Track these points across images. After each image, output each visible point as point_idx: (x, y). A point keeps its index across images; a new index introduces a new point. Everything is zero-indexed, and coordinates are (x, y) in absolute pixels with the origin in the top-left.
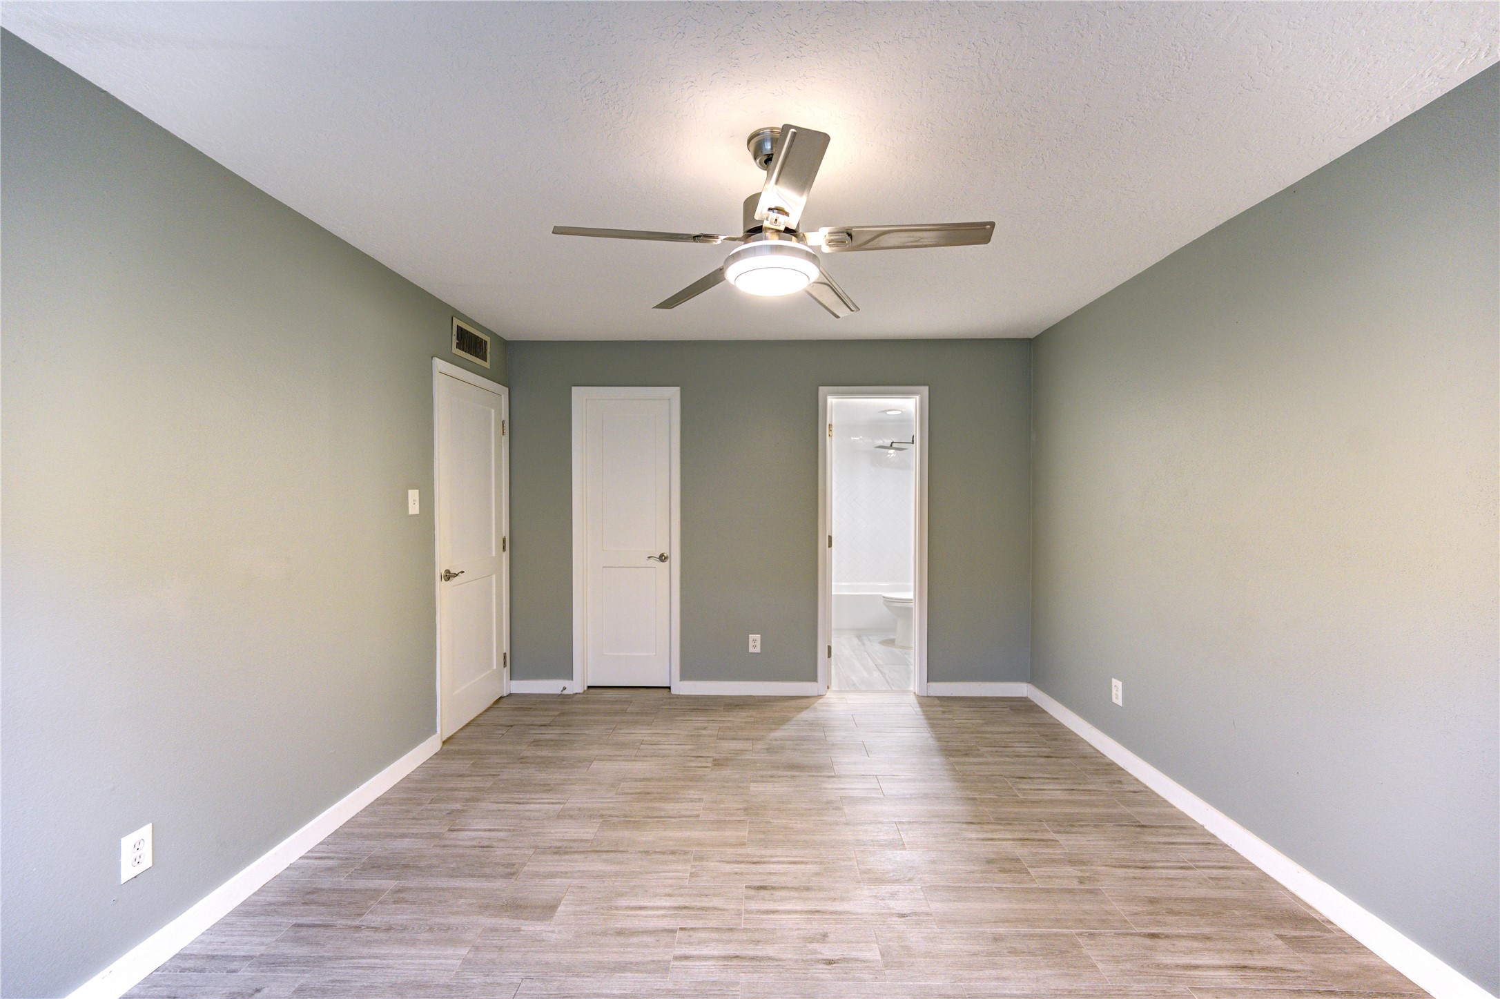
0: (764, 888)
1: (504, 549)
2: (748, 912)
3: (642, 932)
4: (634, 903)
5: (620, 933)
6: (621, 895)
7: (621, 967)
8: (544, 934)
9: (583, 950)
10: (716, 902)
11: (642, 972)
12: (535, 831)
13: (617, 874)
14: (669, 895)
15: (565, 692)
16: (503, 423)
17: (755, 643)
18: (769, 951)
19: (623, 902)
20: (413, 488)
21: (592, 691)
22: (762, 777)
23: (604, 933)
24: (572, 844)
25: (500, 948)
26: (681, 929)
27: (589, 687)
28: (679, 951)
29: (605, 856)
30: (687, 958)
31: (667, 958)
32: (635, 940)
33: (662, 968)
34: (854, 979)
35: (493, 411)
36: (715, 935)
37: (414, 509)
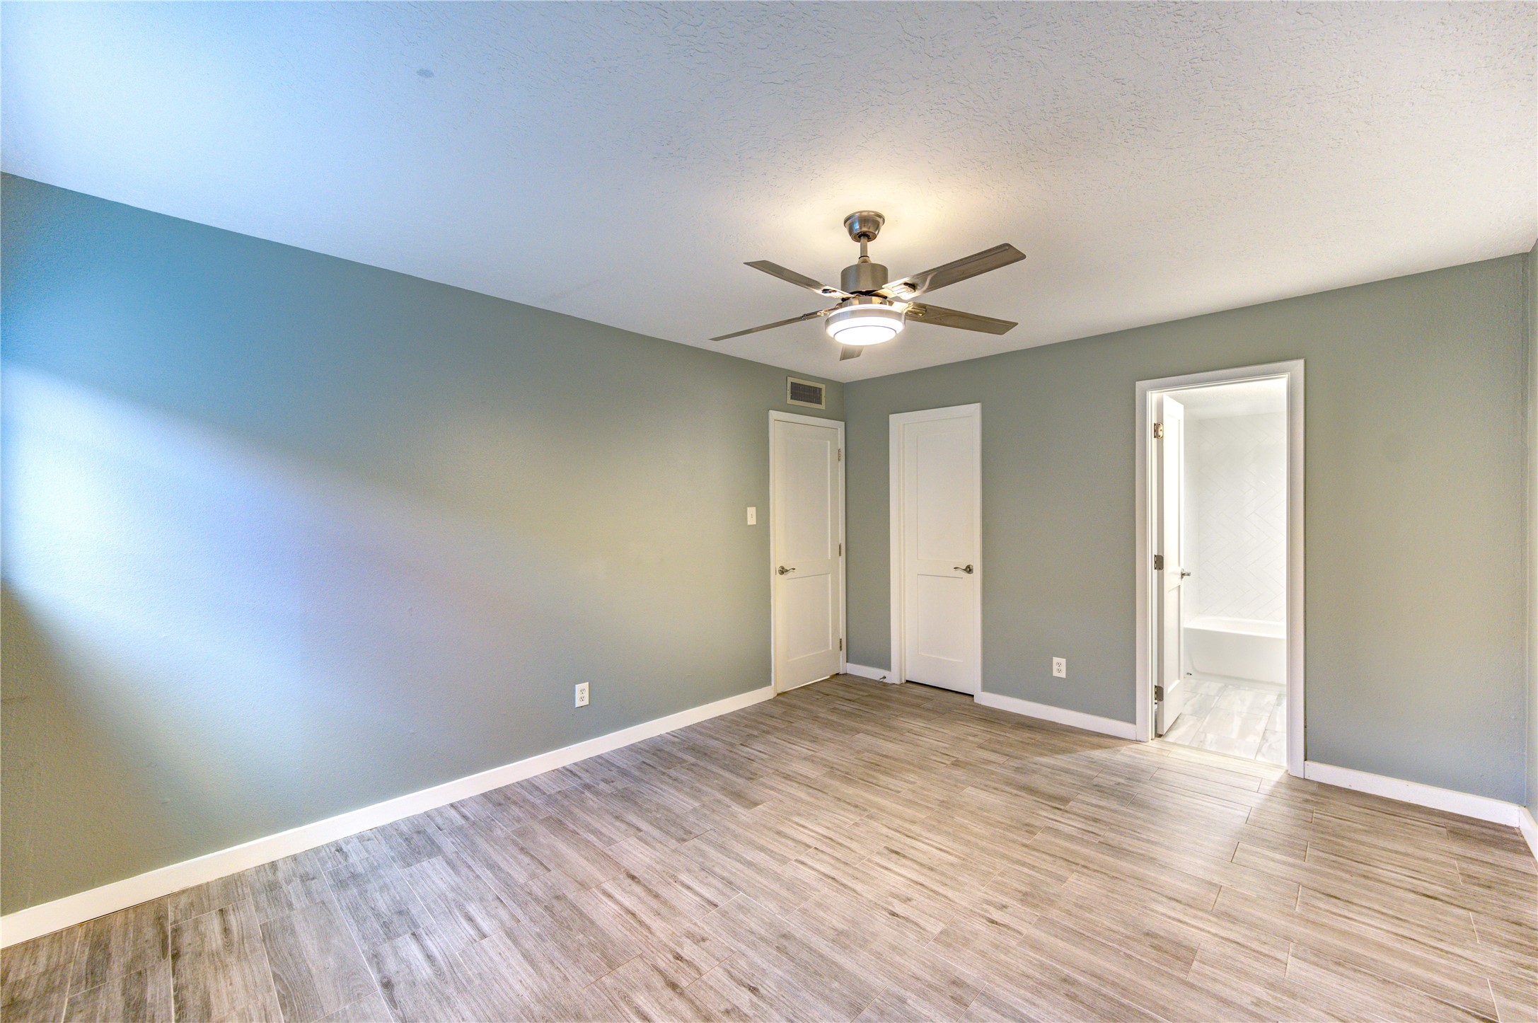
0: (897, 853)
1: (840, 554)
2: (869, 860)
3: (791, 839)
4: (802, 822)
5: (779, 833)
6: (799, 815)
7: (762, 849)
8: (740, 815)
9: (752, 831)
10: (854, 845)
11: (771, 856)
12: (785, 761)
13: (808, 803)
14: (828, 828)
15: (885, 681)
16: (839, 450)
17: (1059, 667)
18: (858, 887)
19: (796, 819)
20: (752, 506)
21: (908, 684)
22: (986, 786)
23: (770, 829)
24: (798, 776)
25: (714, 811)
26: (815, 848)
27: (907, 681)
28: (801, 858)
29: (811, 791)
30: (803, 863)
31: (791, 857)
32: (783, 840)
33: (784, 860)
34: (901, 932)
35: (829, 442)
36: (833, 862)
37: (752, 519)
